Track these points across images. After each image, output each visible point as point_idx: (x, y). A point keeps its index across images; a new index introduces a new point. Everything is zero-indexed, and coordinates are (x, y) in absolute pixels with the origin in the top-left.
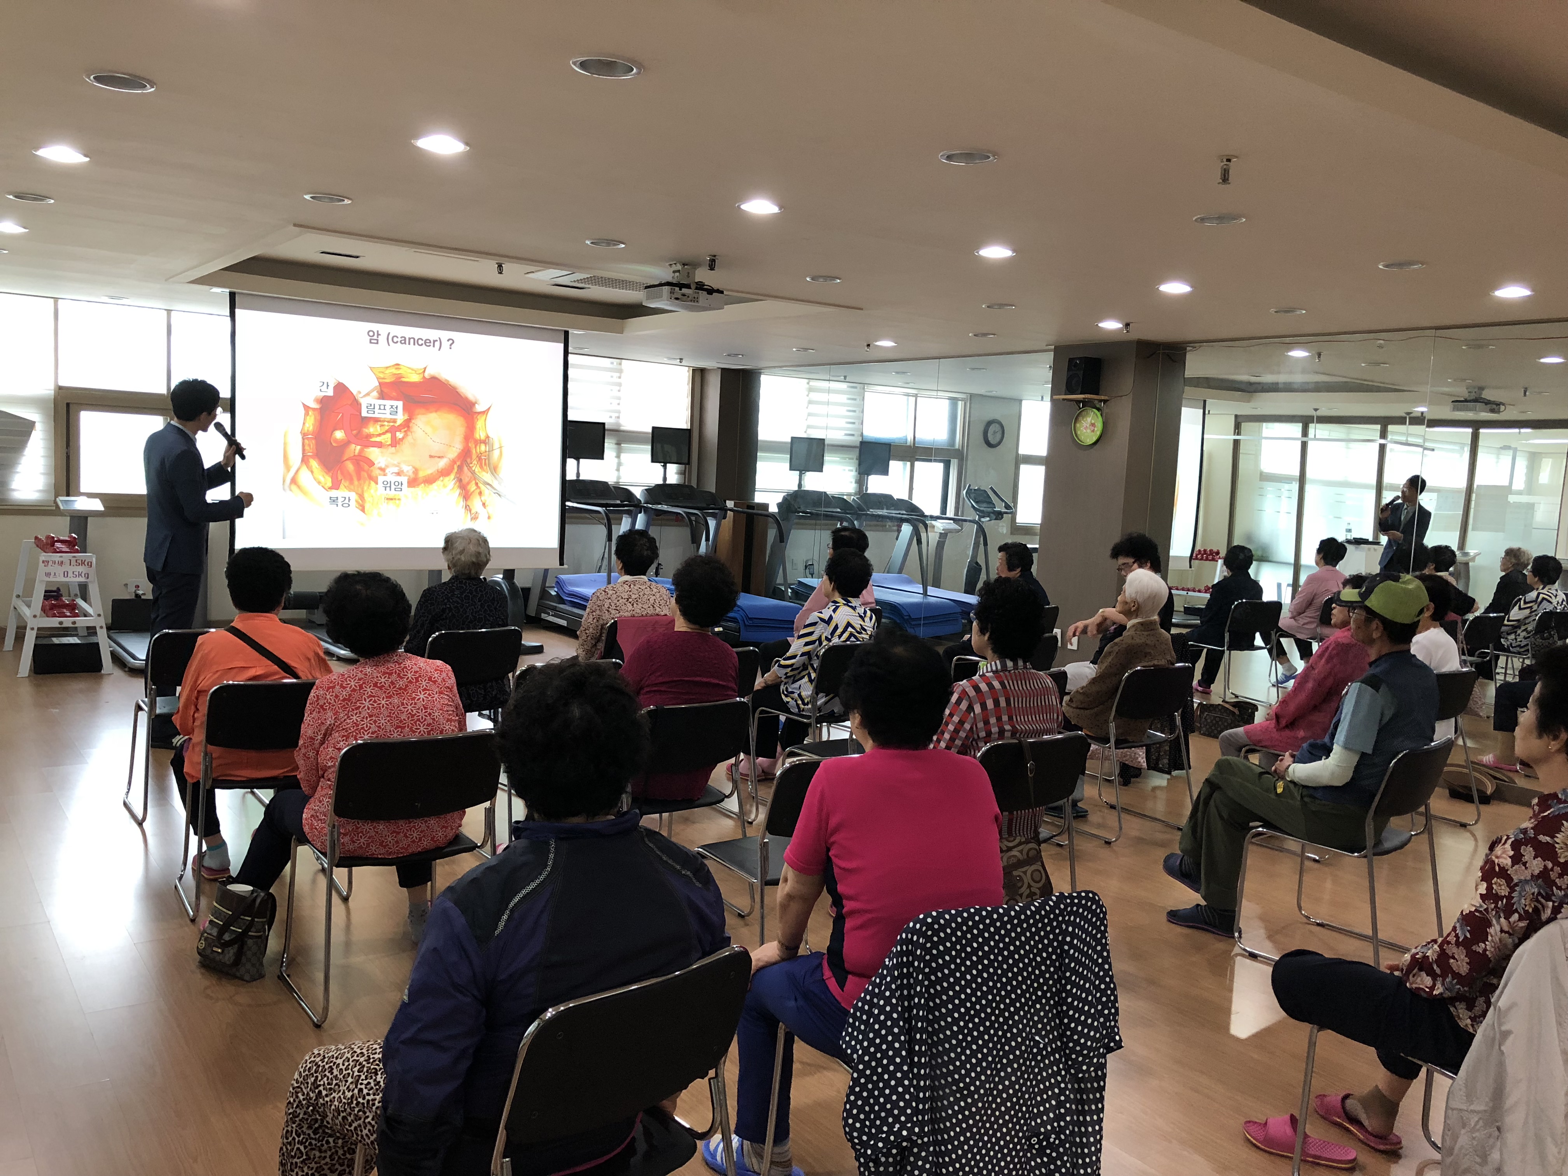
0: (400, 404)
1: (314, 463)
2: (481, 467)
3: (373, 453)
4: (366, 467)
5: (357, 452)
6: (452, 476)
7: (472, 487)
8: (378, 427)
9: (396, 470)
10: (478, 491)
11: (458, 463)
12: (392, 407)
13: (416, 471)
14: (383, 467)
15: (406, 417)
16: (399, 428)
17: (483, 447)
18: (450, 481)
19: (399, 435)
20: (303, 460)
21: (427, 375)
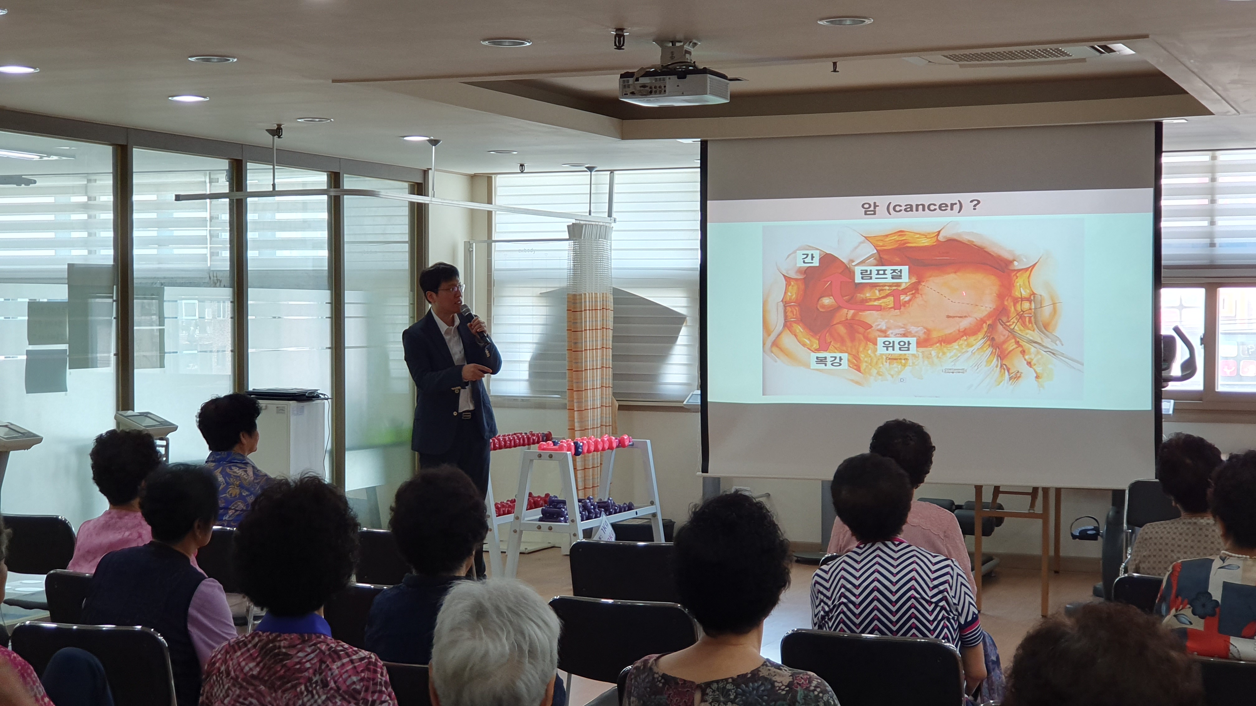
0: (905, 269)
1: (799, 328)
2: (1024, 324)
3: (869, 316)
4: (861, 330)
5: (849, 316)
6: (980, 335)
7: (1011, 345)
8: (877, 292)
9: (901, 331)
10: (1020, 349)
11: (988, 323)
12: (894, 271)
13: (928, 332)
14: (884, 328)
15: (914, 280)
16: (905, 292)
17: (1026, 305)
18: (978, 341)
19: (904, 298)
20: (785, 326)
21: (941, 238)
